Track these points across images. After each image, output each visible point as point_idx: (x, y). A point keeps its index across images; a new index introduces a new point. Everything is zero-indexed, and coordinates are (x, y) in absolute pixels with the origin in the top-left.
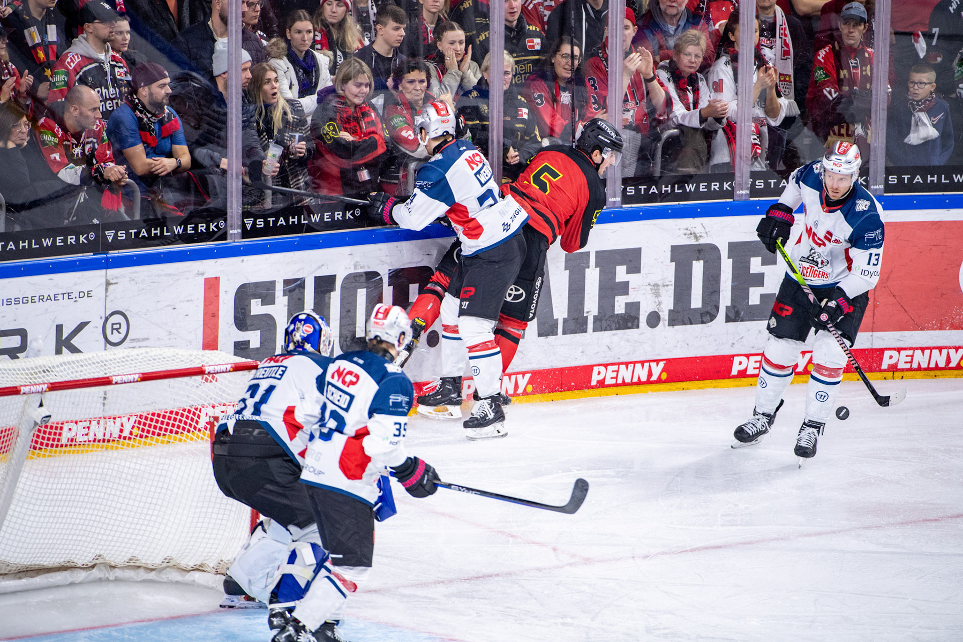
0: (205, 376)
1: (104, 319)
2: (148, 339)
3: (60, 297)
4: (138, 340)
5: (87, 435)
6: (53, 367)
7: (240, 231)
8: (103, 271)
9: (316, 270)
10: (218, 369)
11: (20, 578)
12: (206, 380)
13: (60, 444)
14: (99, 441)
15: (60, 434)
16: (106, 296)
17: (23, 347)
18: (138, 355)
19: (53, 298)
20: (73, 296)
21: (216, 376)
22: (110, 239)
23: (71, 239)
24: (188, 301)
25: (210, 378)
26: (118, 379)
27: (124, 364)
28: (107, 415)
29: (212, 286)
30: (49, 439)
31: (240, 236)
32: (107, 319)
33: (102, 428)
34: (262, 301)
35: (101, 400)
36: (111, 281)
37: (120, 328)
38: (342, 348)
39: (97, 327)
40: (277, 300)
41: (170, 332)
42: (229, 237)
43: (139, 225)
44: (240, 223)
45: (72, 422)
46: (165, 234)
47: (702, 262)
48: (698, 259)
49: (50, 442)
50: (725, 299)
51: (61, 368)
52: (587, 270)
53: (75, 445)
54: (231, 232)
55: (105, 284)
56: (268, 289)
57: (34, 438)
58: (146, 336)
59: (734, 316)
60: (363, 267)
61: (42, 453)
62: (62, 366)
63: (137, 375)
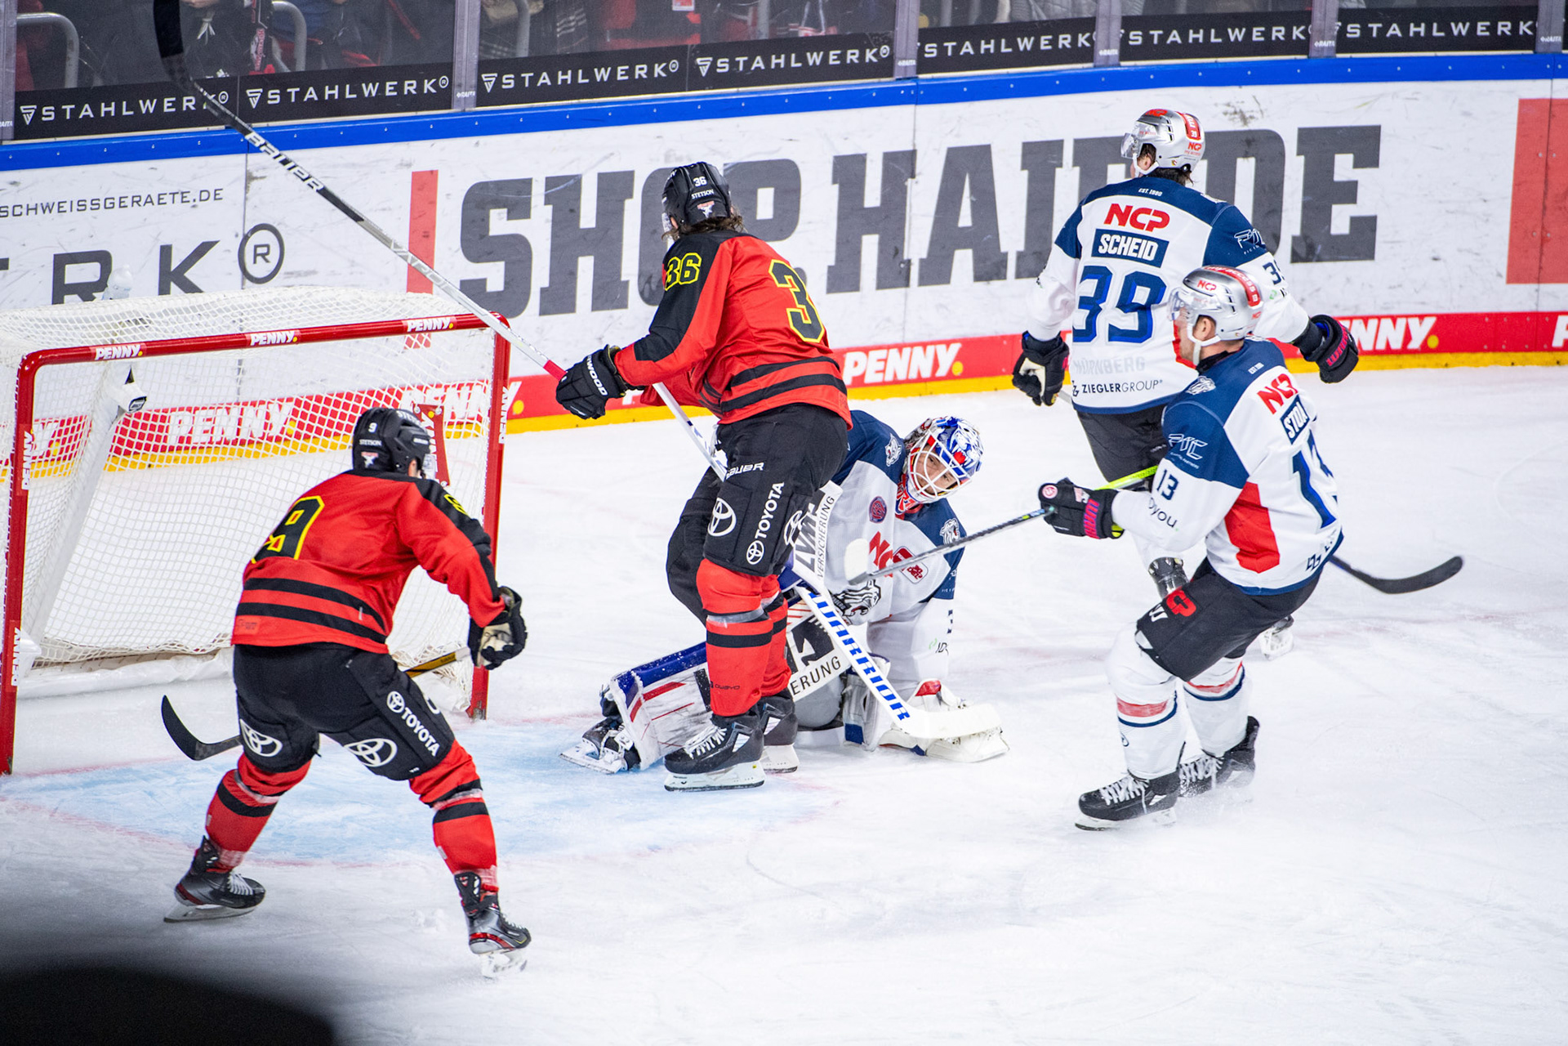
0: (408, 336)
1: (241, 238)
2: (314, 272)
3: (168, 199)
4: (299, 274)
6: (152, 315)
7: (473, 93)
8: (242, 157)
9: (601, 161)
10: (428, 324)
11: (91, 670)
12: (410, 343)
14: (227, 442)
16: (246, 199)
17: (103, 282)
18: (294, 298)
19: (155, 200)
20: (189, 197)
21: (426, 337)
22: (254, 103)
23: (189, 103)
24: (384, 210)
25: (415, 340)
26: (260, 338)
27: (270, 313)
29: (424, 185)
30: (141, 436)
31: (473, 100)
32: (246, 238)
33: (234, 421)
34: (509, 213)
35: (232, 374)
36: (255, 174)
37: (268, 253)
38: (642, 293)
39: (229, 251)
40: (533, 212)
41: (353, 262)
42: (455, 103)
43: (303, 80)
44: (474, 81)
45: (181, 409)
46: (348, 96)
47: (1252, 160)
48: (1246, 155)
49: (145, 442)
50: (1291, 223)
51: (166, 318)
52: (1058, 170)
53: (187, 448)
54: (459, 95)
55: (244, 177)
56: (519, 193)
57: (118, 435)
58: (312, 269)
59: (1305, 252)
60: (679, 159)
61: (131, 458)
62: (167, 315)
63: (292, 332)
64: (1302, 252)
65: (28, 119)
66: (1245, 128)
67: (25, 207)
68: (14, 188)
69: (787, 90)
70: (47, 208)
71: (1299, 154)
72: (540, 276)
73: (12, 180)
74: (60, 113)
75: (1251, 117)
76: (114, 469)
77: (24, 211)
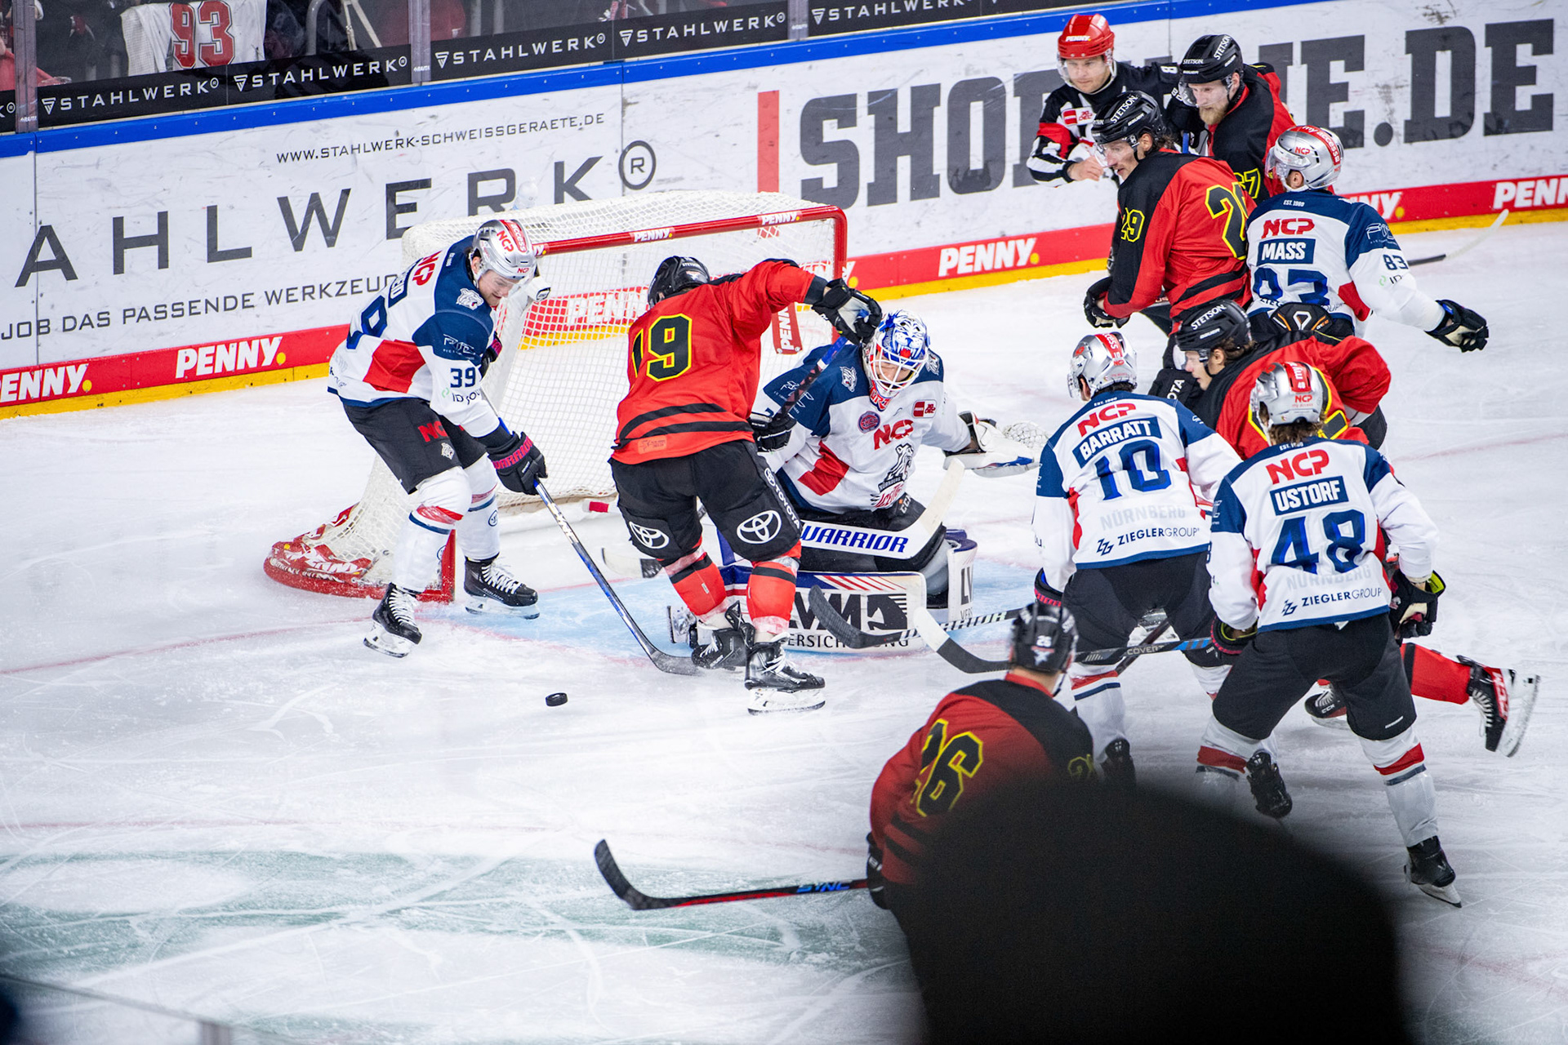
0: (762, 229)
1: (620, 153)
2: (681, 179)
3: (559, 124)
4: (668, 181)
5: (600, 313)
6: (553, 220)
7: (805, 26)
8: (618, 86)
9: (913, 77)
10: (779, 218)
11: (514, 514)
12: (764, 235)
13: (563, 324)
14: (618, 322)
15: (563, 312)
16: (623, 121)
17: (509, 195)
18: (668, 201)
19: (549, 126)
20: (577, 122)
21: (777, 228)
22: (626, 42)
23: (573, 44)
24: (736, 125)
25: (768, 232)
26: (642, 235)
27: (649, 215)
28: (628, 286)
29: (769, 103)
30: (548, 319)
31: (806, 31)
32: (624, 153)
33: (622, 305)
34: (839, 123)
35: (619, 265)
36: (629, 101)
37: (642, 165)
38: (951, 184)
39: (610, 164)
40: (859, 121)
41: (713, 169)
42: (791, 35)
43: (665, 21)
44: (806, 16)
45: (579, 296)
46: (703, 33)
47: (1449, 53)
48: (1443, 49)
49: (550, 323)
50: (1483, 103)
51: (564, 222)
52: (1289, 68)
53: (585, 327)
54: (794, 28)
55: (620, 103)
56: (846, 106)
57: (529, 320)
58: (679, 175)
59: (1495, 126)
60: (977, 72)
61: (539, 338)
62: (565, 219)
63: (668, 230)
64: (1493, 127)
65: (442, 64)
66: (1442, 26)
67: (442, 136)
68: (433, 121)
69: (1062, 12)
70: (461, 136)
71: (1487, 45)
72: (867, 173)
73: (431, 114)
74: (468, 57)
75: (1447, 17)
76: (526, 347)
77: (442, 139)
